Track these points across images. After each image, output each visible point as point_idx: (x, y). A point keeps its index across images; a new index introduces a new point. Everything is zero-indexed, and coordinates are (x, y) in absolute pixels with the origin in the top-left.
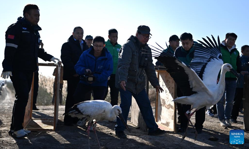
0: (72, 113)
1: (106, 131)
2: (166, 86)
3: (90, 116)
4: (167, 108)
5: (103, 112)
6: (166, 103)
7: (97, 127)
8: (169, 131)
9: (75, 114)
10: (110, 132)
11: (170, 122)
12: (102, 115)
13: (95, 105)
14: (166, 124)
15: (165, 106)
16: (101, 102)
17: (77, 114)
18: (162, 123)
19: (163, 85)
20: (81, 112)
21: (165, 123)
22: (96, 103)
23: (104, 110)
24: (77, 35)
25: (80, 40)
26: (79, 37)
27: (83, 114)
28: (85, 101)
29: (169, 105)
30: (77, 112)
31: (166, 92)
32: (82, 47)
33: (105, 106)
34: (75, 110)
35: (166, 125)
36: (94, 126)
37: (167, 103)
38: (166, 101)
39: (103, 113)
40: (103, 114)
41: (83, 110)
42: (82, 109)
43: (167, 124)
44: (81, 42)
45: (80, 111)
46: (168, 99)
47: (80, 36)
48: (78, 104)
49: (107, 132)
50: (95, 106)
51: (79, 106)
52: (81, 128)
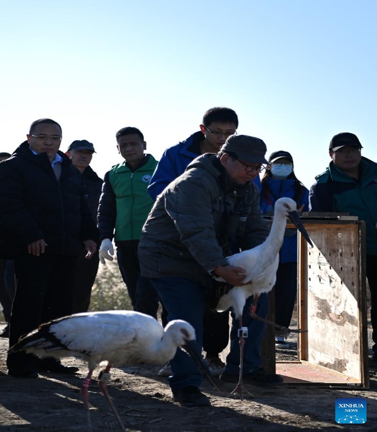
0: (34, 346)
1: (143, 387)
2: (328, 265)
3: (90, 352)
4: (337, 323)
5: (132, 342)
6: (332, 309)
7: (112, 378)
8: (345, 385)
9: (45, 348)
10: (155, 392)
11: (346, 358)
12: (127, 348)
13: (104, 323)
14: (334, 365)
15: (331, 319)
16: (124, 317)
17: (50, 347)
18: (321, 363)
19: (319, 263)
20: (63, 342)
21: (333, 363)
22: (108, 319)
23: (133, 336)
24: (41, 142)
25: (49, 154)
26: (45, 147)
27: (69, 347)
28: (73, 315)
29: (343, 314)
30: (50, 344)
31: (331, 281)
32: (57, 172)
33: (137, 325)
34: (43, 339)
35: (335, 369)
36: (103, 377)
37: (336, 310)
38: (331, 304)
39: (131, 345)
40: (133, 347)
41: (69, 337)
42: (65, 336)
43: (340, 365)
44: (54, 159)
45: (60, 340)
46: (339, 300)
47: (49, 142)
48: (53, 323)
49: (146, 390)
50: (104, 326)
51: (54, 329)
52: (63, 382)
